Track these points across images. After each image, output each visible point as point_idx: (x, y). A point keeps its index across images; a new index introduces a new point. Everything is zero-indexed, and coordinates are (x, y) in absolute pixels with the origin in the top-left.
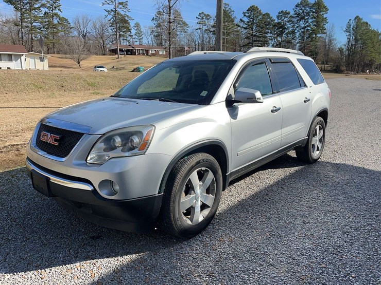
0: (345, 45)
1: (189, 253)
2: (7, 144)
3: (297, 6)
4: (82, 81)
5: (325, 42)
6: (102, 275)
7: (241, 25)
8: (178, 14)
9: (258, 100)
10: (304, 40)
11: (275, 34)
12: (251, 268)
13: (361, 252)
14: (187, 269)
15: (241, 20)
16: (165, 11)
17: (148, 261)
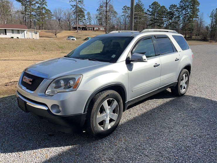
0: (210, 25)
1: (101, 147)
2: (11, 81)
3: (181, 2)
4: (55, 46)
5: (198, 23)
6: (52, 157)
7: (148, 13)
8: (111, 7)
9: (144, 61)
10: (185, 22)
11: (168, 18)
12: (135, 157)
13: (201, 151)
14: (99, 156)
15: (148, 10)
16: (104, 5)
17: (78, 150)
